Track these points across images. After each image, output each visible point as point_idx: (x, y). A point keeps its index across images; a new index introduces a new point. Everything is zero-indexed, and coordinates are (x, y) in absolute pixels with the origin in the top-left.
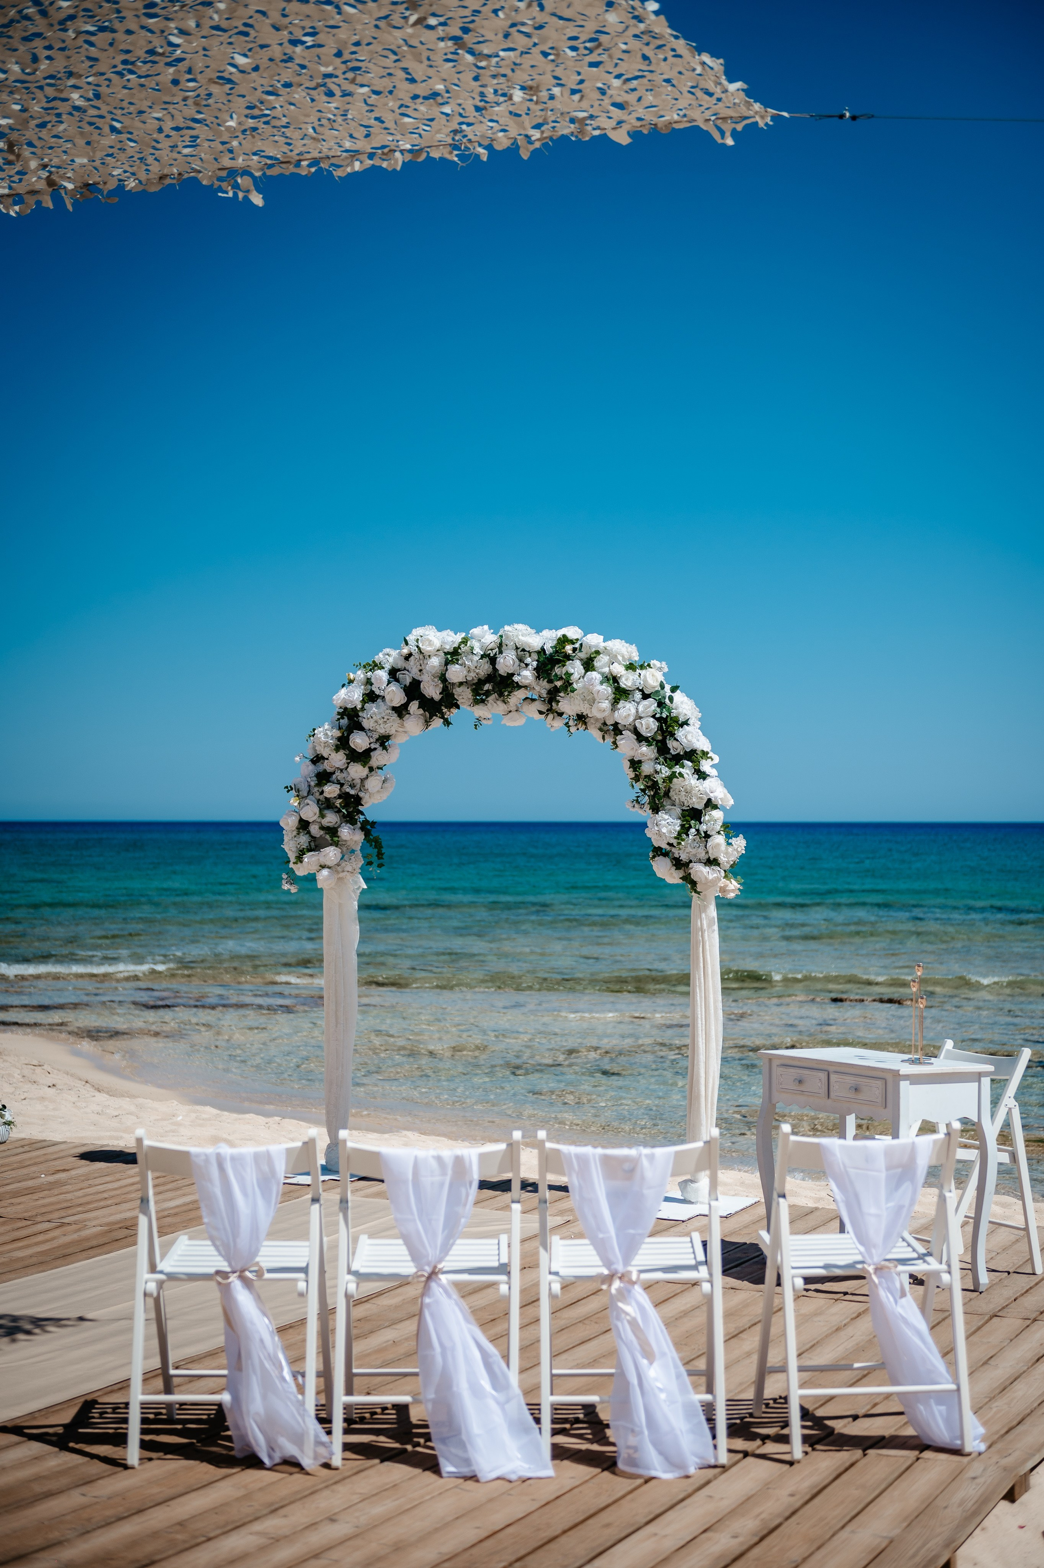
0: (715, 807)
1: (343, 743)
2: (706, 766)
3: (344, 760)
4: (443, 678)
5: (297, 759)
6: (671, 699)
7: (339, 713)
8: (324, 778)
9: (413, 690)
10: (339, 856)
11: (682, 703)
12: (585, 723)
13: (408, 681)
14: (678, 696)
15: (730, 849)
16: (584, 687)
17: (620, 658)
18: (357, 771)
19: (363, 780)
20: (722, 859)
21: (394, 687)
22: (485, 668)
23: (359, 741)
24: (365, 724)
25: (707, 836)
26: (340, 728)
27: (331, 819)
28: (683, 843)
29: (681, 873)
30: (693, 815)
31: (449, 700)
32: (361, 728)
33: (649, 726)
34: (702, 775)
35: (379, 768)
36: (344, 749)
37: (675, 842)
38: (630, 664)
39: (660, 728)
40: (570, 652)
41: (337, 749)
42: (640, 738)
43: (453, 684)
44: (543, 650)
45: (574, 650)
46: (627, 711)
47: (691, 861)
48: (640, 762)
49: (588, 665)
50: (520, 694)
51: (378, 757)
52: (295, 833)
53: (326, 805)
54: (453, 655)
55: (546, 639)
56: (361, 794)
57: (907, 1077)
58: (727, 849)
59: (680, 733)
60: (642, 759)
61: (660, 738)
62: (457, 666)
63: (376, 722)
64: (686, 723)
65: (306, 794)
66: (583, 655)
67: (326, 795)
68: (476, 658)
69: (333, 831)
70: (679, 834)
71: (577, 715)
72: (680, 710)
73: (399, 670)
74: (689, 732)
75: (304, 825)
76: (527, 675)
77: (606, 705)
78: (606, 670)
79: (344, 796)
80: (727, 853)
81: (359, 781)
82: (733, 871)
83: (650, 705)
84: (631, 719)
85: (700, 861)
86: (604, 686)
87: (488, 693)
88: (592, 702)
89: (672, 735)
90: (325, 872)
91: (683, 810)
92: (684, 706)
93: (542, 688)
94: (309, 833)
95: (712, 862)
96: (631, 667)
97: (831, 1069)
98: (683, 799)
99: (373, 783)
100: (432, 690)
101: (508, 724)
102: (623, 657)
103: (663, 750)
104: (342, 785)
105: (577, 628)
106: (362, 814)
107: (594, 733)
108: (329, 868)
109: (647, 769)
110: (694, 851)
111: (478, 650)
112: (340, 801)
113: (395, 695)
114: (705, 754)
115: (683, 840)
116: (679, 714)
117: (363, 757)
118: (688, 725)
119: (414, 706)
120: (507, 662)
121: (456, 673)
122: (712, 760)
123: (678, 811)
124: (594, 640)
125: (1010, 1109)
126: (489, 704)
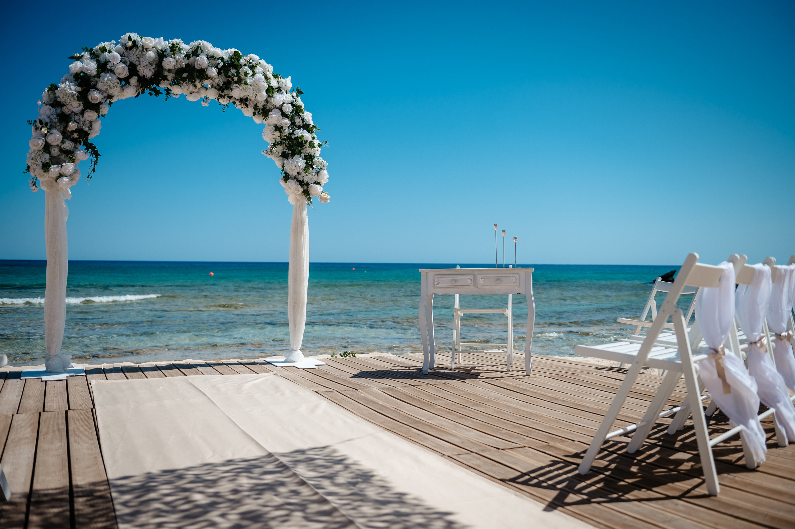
1: (83, 96)
3: (82, 108)
4: (158, 65)
5: (40, 103)
7: (76, 76)
8: (64, 117)
9: (133, 69)
10: (75, 169)
12: (246, 104)
13: (130, 63)
16: (254, 82)
18: (89, 115)
19: (92, 122)
21: (121, 66)
22: (186, 63)
24: (99, 86)
26: (81, 86)
27: (69, 145)
29: (304, 189)
32: (96, 89)
33: (288, 109)
35: (102, 116)
36: (83, 100)
37: (303, 172)
39: (293, 110)
41: (77, 99)
42: (284, 115)
43: (165, 70)
44: (223, 58)
46: (278, 99)
47: (309, 183)
48: (281, 128)
49: (253, 70)
50: (207, 82)
51: (103, 109)
52: (41, 152)
53: (66, 135)
55: (226, 53)
56: (89, 131)
59: (303, 115)
60: (283, 126)
61: (292, 115)
63: (108, 85)
65: (52, 126)
67: (68, 128)
69: (69, 153)
70: (305, 167)
75: (47, 147)
76: (213, 72)
77: (264, 94)
78: (262, 74)
79: (80, 131)
81: (88, 123)
84: (281, 103)
85: (314, 183)
86: (266, 83)
87: (184, 80)
89: (299, 115)
91: (305, 155)
93: (220, 80)
94: (50, 152)
95: (318, 183)
96: (275, 75)
97: (476, 273)
100: (146, 72)
102: (269, 70)
103: (293, 122)
104: (79, 124)
106: (89, 140)
108: (66, 176)
110: (311, 177)
111: (184, 51)
112: (76, 134)
113: (122, 69)
115: (307, 171)
116: (300, 105)
117: (95, 107)
119: (133, 80)
120: (202, 61)
121: (167, 63)
124: (254, 57)
126: (183, 87)
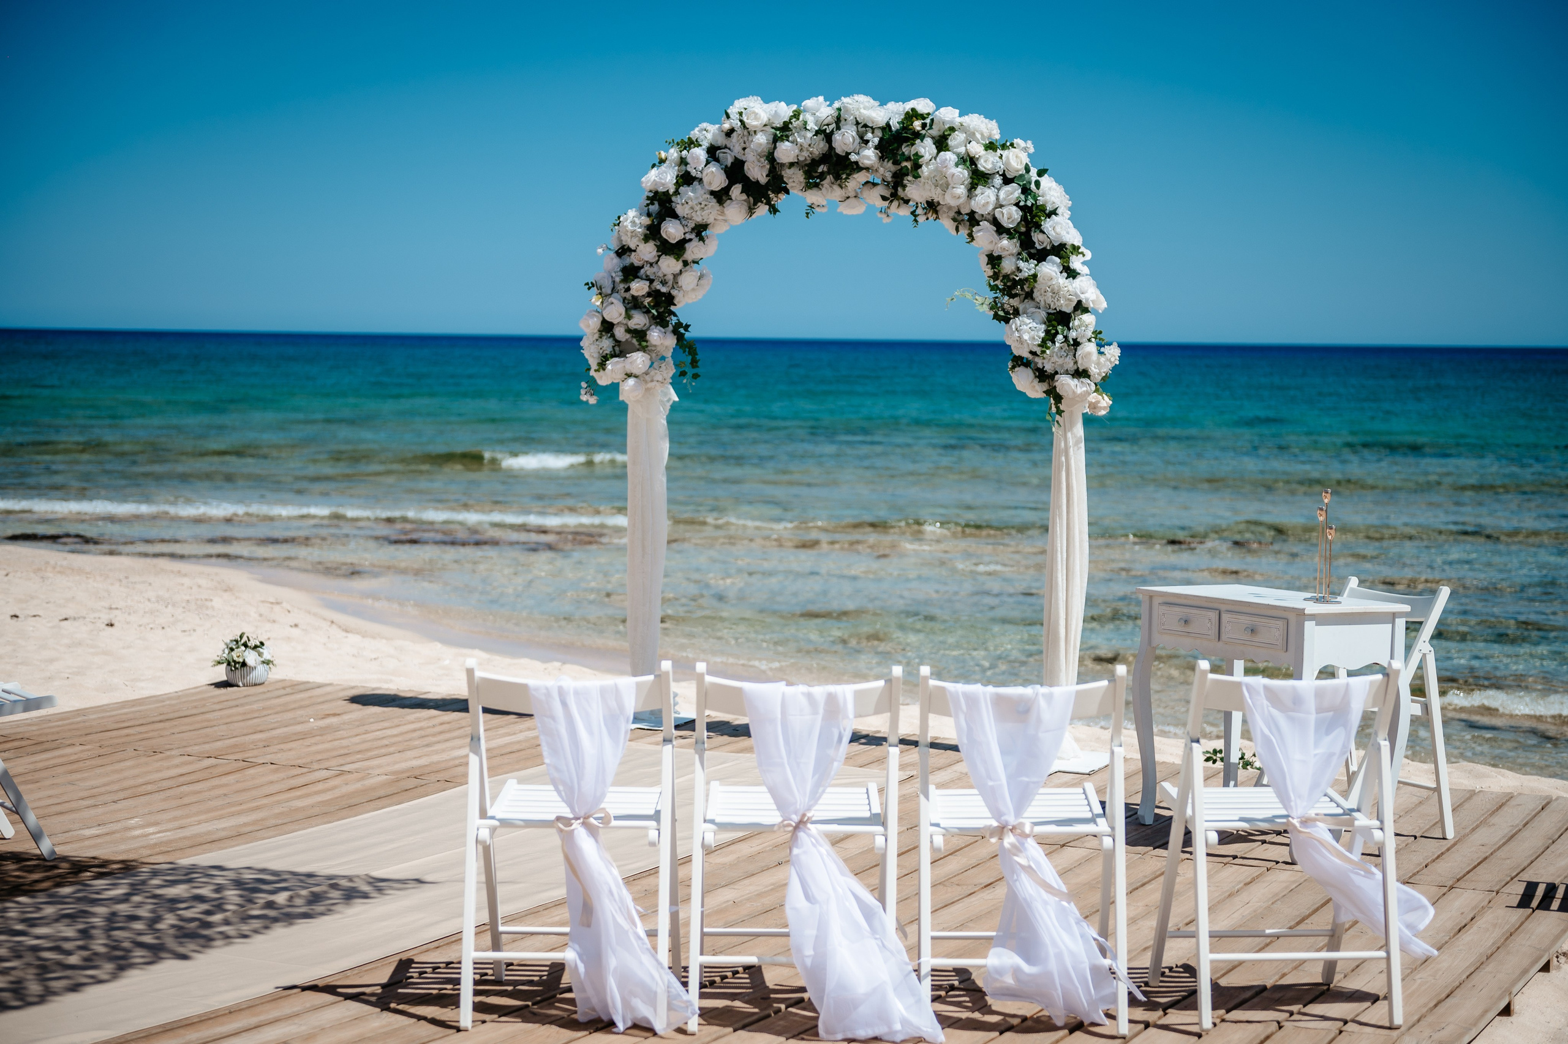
0: (1086, 310)
1: (653, 233)
2: (1076, 263)
3: (655, 253)
4: (771, 157)
5: (600, 251)
6: (1038, 184)
7: (648, 198)
8: (631, 273)
9: (735, 172)
10: (648, 363)
11: (1050, 189)
12: (936, 212)
13: (729, 161)
14: (1046, 182)
15: (1102, 359)
16: (936, 169)
17: (978, 136)
18: (669, 265)
19: (676, 276)
20: (1094, 370)
21: (713, 168)
22: (819, 147)
23: (672, 231)
24: (679, 210)
25: (1077, 343)
26: (649, 215)
27: (639, 320)
28: (1048, 352)
29: (1045, 386)
30: (1059, 320)
31: (777, 184)
32: (675, 216)
33: (1011, 216)
34: (1072, 274)
35: (694, 262)
36: (654, 240)
37: (1038, 350)
38: (990, 143)
39: (1024, 218)
40: (919, 128)
41: (646, 239)
42: (1000, 229)
43: (782, 165)
44: (888, 125)
45: (924, 126)
46: (985, 199)
47: (1056, 373)
48: (1000, 258)
49: (941, 143)
50: (861, 177)
51: (694, 250)
52: (597, 336)
53: (633, 304)
54: (784, 131)
55: (891, 113)
56: (674, 292)
57: (1313, 617)
58: (1099, 359)
59: (1047, 225)
60: (1003, 254)
61: (1023, 229)
62: (787, 143)
63: (692, 208)
64: (1054, 212)
65: (609, 292)
66: (935, 132)
67: (633, 292)
68: (809, 135)
69: (640, 335)
70: (1044, 341)
71: (927, 202)
72: (1048, 197)
73: (719, 148)
74: (1057, 223)
75: (607, 327)
76: (869, 156)
77: (961, 190)
78: (962, 150)
79: (654, 294)
80: (1098, 364)
81: (671, 277)
82: (1104, 385)
83: (1014, 192)
84: (991, 207)
85: (1067, 373)
86: (960, 169)
87: (822, 176)
88: (946, 187)
89: (1038, 226)
90: (631, 381)
91: (1049, 314)
92: (1052, 193)
93: (887, 170)
94: (613, 336)
95: (1081, 374)
96: (991, 146)
97: (1223, 607)
98: (1049, 300)
99: (688, 280)
100: (757, 172)
101: (845, 212)
102: (982, 135)
103: (1026, 243)
104: (651, 281)
105: (928, 101)
106: (675, 315)
107: (946, 223)
108: (636, 377)
109: (1007, 266)
110: (1060, 361)
111: (812, 126)
112: (649, 299)
113: (715, 177)
114: (1075, 249)
115: (1048, 348)
116: (1046, 202)
117: (676, 249)
118: (1056, 214)
119: (736, 191)
120: (845, 139)
121: (786, 152)
122: (1084, 255)
123: (1043, 314)
124: (948, 115)
125: (1424, 655)
126: (823, 189)
